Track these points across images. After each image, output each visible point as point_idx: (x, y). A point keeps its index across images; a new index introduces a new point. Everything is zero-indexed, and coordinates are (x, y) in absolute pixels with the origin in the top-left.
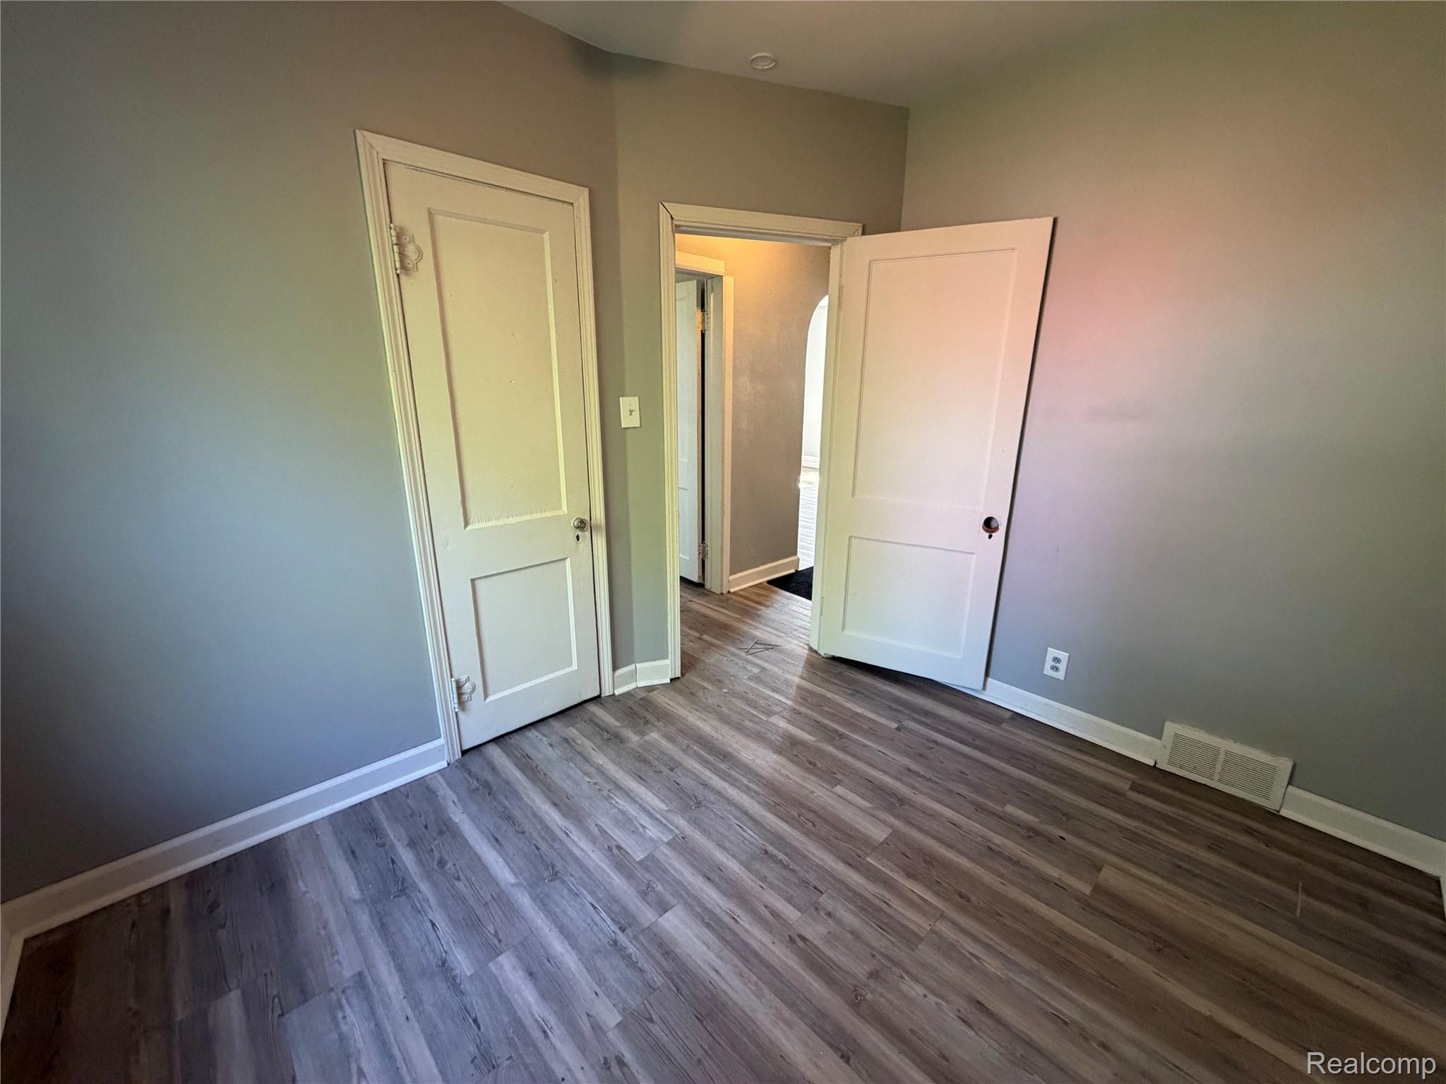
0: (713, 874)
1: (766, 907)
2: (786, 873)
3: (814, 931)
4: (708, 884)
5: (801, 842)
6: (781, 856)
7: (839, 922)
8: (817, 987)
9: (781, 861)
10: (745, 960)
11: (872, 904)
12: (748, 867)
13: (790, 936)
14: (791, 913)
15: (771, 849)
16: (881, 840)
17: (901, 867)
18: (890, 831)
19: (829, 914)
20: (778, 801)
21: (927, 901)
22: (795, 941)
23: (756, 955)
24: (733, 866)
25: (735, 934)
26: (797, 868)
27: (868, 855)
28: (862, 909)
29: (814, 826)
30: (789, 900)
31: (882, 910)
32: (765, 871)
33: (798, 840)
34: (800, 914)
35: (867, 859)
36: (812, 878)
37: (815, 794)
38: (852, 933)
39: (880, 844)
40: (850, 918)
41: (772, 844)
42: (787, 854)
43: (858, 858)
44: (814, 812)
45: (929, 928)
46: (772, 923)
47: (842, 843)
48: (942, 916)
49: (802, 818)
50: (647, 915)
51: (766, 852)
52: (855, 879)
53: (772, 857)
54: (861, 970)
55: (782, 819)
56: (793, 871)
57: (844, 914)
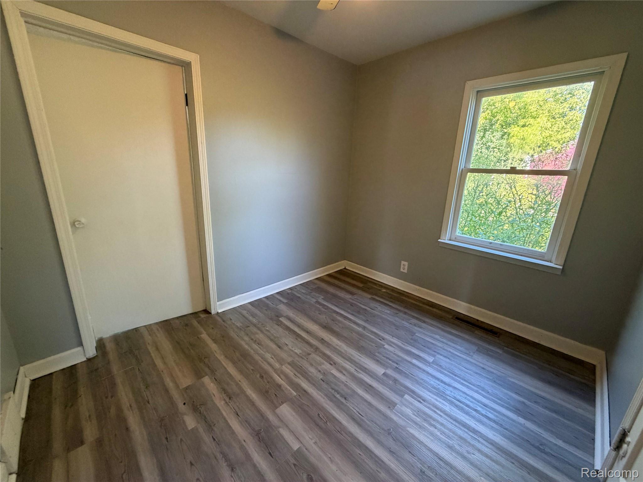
0: (369, 388)
1: (344, 374)
2: (336, 388)
3: (326, 366)
4: (371, 384)
5: (327, 404)
6: (338, 396)
7: (317, 369)
8: (328, 352)
9: (338, 394)
10: (350, 358)
11: (301, 374)
12: (354, 391)
13: (335, 364)
14: (334, 372)
15: (343, 400)
16: (285, 405)
17: (282, 390)
18: (278, 411)
19: (320, 371)
20: (338, 435)
21: (278, 376)
22: (333, 363)
23: (346, 360)
24: (360, 391)
25: (356, 366)
26: (330, 390)
27: (295, 396)
28: (306, 373)
29: (319, 415)
30: (335, 377)
31: (298, 372)
32: (346, 389)
33: (329, 405)
34: (331, 371)
35: (296, 394)
36: (325, 386)
37: (313, 441)
38: (313, 365)
39: (286, 402)
40: (312, 370)
41: (342, 403)
42: (335, 397)
43: (300, 395)
44: (317, 425)
45: (283, 366)
46: (341, 370)
47: (305, 403)
48: (275, 370)
49: (325, 421)
50: (390, 372)
51: (345, 399)
52: (305, 385)
53: (342, 396)
54: (313, 356)
55: (337, 420)
56: (333, 389)
57: (314, 372)
